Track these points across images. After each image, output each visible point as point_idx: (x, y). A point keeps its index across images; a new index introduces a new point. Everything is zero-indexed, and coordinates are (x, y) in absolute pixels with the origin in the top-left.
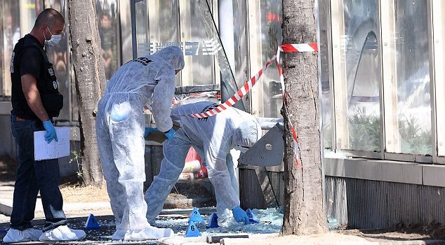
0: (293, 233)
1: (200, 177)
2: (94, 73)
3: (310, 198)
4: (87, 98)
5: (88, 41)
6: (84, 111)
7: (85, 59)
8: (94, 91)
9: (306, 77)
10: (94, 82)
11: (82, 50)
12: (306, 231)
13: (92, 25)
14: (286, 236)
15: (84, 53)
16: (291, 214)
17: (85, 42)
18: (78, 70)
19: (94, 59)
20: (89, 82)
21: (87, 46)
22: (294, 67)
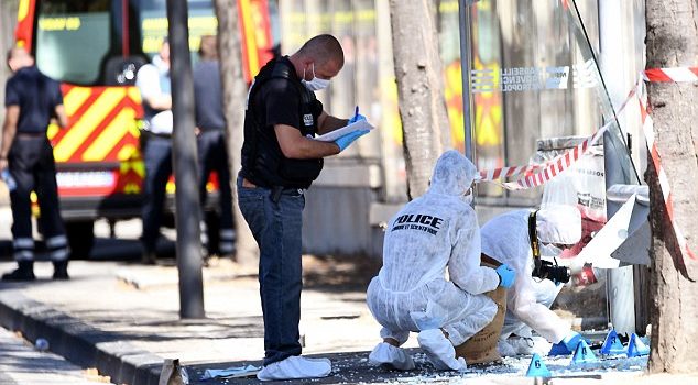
0: (665, 370)
1: (582, 283)
2: (430, 118)
3: (692, 314)
4: (420, 159)
5: (421, 68)
6: (416, 179)
7: (416, 96)
8: (431, 147)
9: (684, 121)
10: (431, 132)
11: (411, 82)
12: (684, 366)
13: (426, 42)
14: (652, 376)
15: (415, 87)
16: (661, 341)
17: (416, 69)
18: (405, 114)
19: (429, 96)
20: (421, 132)
21: (418, 75)
22: (664, 105)
